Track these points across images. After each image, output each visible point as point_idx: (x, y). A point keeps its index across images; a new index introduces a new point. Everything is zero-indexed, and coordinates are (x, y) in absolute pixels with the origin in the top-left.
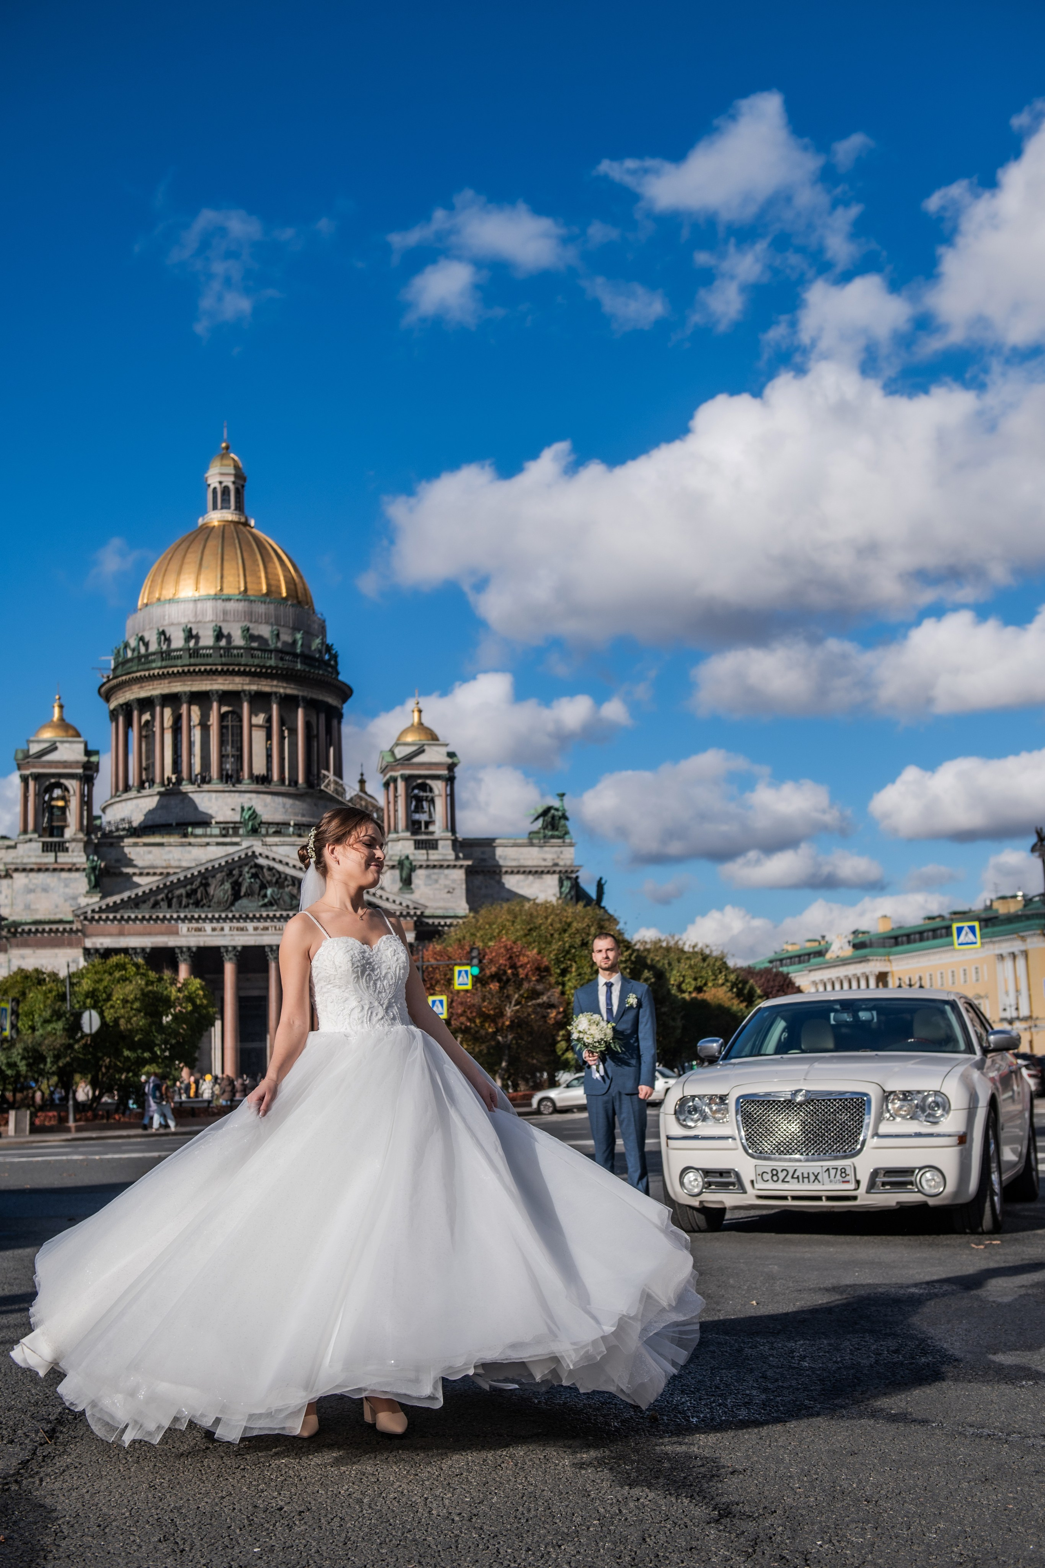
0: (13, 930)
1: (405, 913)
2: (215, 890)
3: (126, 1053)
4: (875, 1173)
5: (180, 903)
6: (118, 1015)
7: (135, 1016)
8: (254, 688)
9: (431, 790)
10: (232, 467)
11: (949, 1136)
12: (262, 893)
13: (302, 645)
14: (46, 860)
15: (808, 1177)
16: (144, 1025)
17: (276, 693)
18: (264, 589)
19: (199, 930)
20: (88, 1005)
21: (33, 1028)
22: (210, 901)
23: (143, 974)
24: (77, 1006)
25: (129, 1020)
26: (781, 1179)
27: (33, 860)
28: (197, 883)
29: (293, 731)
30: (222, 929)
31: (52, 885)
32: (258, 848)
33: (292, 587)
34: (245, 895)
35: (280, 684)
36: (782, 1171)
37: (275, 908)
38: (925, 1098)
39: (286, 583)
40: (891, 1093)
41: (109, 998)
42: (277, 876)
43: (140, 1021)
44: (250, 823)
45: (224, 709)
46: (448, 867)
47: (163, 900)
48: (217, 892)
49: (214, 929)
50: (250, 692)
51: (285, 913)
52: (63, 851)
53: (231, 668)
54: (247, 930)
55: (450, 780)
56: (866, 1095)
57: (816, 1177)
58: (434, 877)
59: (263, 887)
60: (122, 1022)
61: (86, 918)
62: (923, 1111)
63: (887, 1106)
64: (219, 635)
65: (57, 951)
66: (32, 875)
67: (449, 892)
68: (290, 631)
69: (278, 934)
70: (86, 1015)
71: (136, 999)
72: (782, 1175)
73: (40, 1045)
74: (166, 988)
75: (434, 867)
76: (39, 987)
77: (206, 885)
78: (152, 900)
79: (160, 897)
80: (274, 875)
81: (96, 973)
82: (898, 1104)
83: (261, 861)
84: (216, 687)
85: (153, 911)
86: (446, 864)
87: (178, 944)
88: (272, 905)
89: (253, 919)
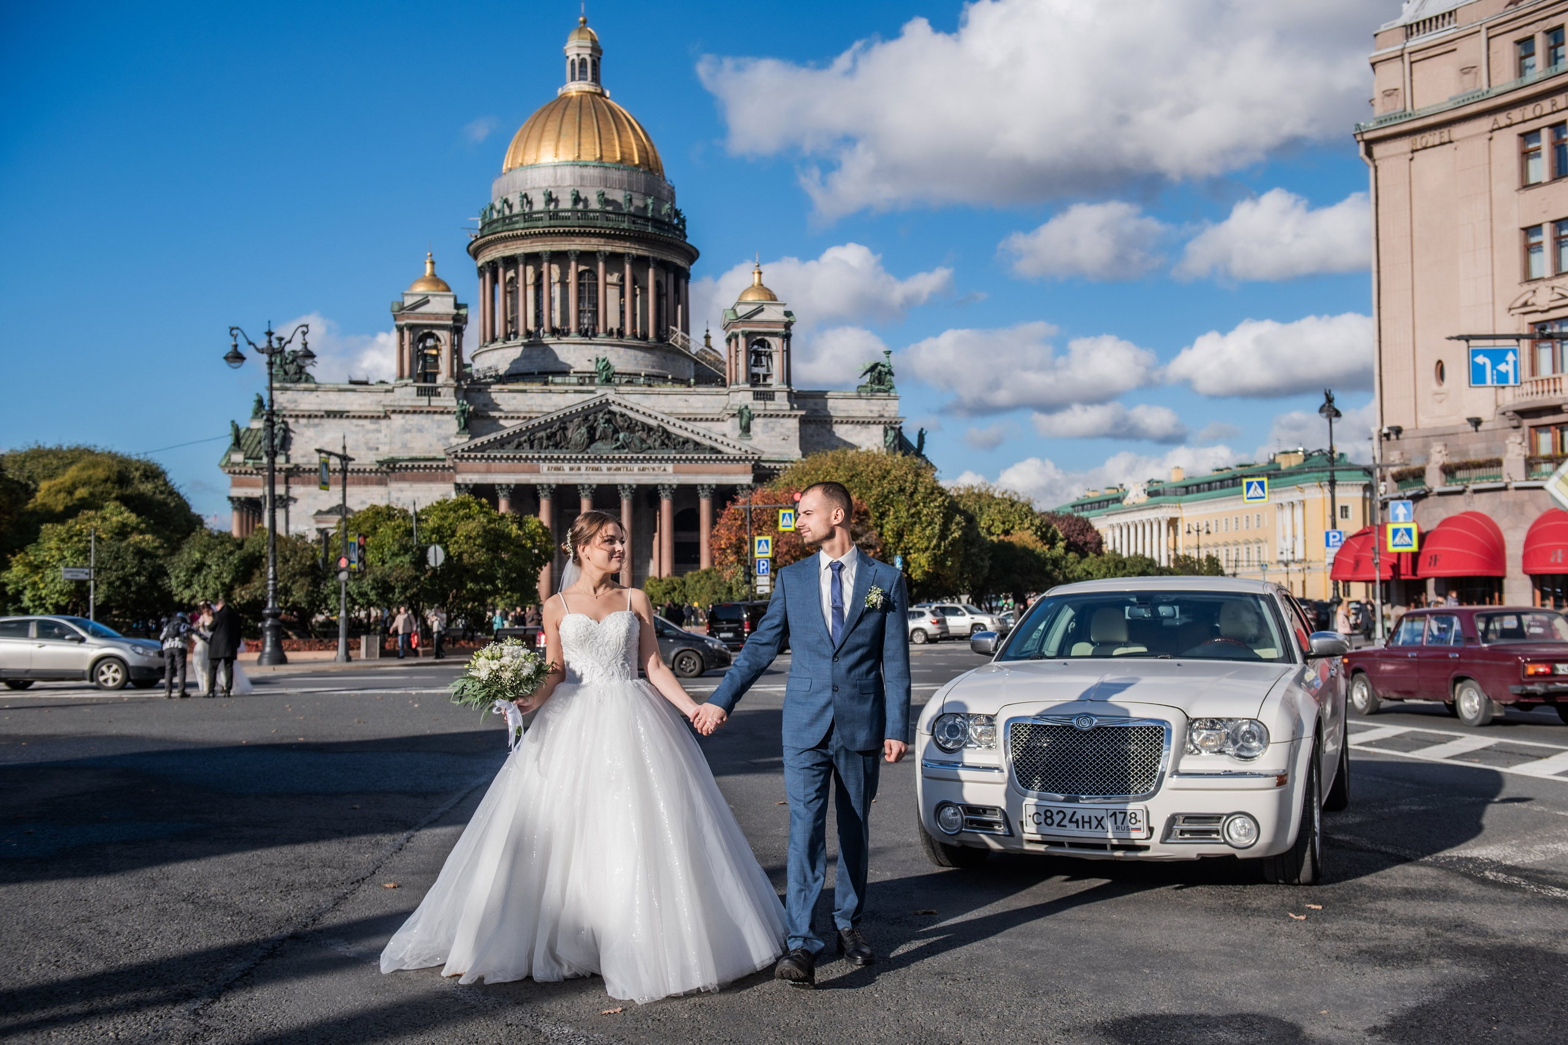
0: (390, 465)
1: (743, 457)
2: (572, 433)
3: (470, 585)
4: (1172, 820)
5: (541, 445)
6: (462, 550)
7: (477, 551)
8: (609, 249)
9: (769, 346)
10: (589, 40)
11: (1266, 776)
12: (615, 437)
13: (653, 210)
14: (420, 403)
15: (1090, 822)
16: (486, 560)
17: (628, 254)
18: (618, 158)
19: (559, 469)
20: (434, 541)
21: (383, 562)
22: (568, 443)
23: (485, 512)
24: (424, 541)
25: (471, 556)
26: (1056, 822)
27: (409, 403)
28: (556, 427)
29: (644, 290)
30: (579, 469)
31: (426, 426)
32: (612, 397)
33: (644, 155)
34: (599, 439)
35: (633, 246)
36: (1058, 813)
37: (626, 451)
38: (1238, 727)
39: (638, 151)
40: (1196, 720)
41: (453, 534)
42: (629, 422)
43: (482, 556)
44: (604, 374)
45: (582, 268)
46: (784, 416)
47: (525, 441)
48: (574, 435)
49: (571, 469)
50: (605, 252)
51: (635, 456)
52: (436, 395)
53: (587, 230)
54: (601, 470)
55: (787, 337)
56: (1163, 722)
57: (1099, 822)
58: (771, 425)
59: (616, 431)
60: (465, 556)
61: (456, 457)
62: (1235, 742)
63: (1191, 735)
64: (577, 199)
65: (431, 485)
66: (408, 416)
67: (783, 439)
68: (642, 196)
69: (629, 475)
70: (431, 549)
71: (478, 535)
72: (1057, 818)
73: (388, 576)
75: (771, 416)
76: (389, 523)
77: (565, 429)
78: (516, 442)
79: (523, 439)
80: (625, 421)
81: (442, 510)
82: (1205, 733)
83: (614, 408)
84: (573, 247)
85: (517, 451)
86: (781, 413)
87: (540, 481)
88: (624, 448)
89: (607, 460)
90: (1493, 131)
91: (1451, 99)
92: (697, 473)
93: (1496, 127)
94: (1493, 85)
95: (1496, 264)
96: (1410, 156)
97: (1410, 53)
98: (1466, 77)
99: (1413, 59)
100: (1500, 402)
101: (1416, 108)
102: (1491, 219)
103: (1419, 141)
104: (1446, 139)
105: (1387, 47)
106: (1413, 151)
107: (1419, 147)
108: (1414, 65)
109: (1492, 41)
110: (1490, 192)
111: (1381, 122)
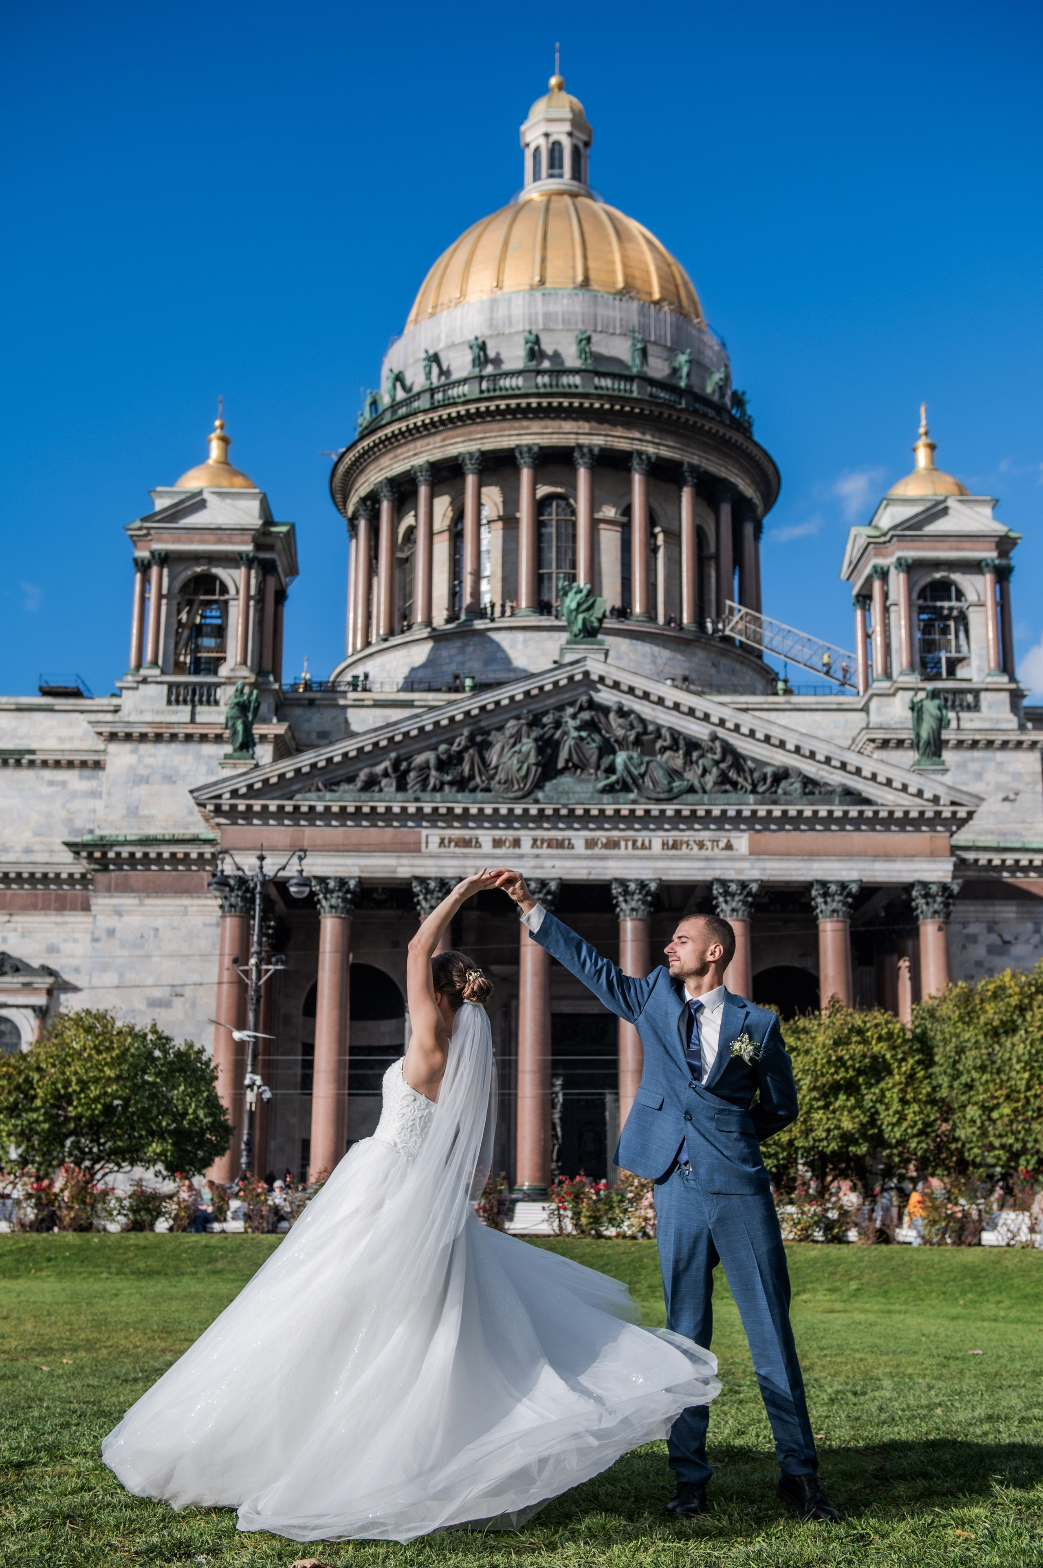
0: (97, 855)
1: (929, 814)
2: (501, 755)
5: (424, 783)
8: (598, 441)
9: (960, 595)
10: (568, 109)
12: (605, 762)
13: (688, 375)
14: (173, 719)
17: (640, 453)
18: (620, 284)
19: (466, 843)
22: (492, 778)
27: (148, 718)
28: (461, 741)
29: (673, 537)
30: (517, 843)
31: (183, 769)
32: (596, 667)
33: (672, 288)
34: (566, 768)
35: (648, 437)
37: (632, 796)
39: (660, 278)
42: (639, 728)
44: (581, 617)
45: (543, 490)
46: (1005, 745)
47: (386, 774)
48: (504, 760)
49: (498, 843)
50: (590, 449)
51: (655, 809)
52: (208, 703)
53: (555, 402)
54: (571, 847)
55: (1002, 575)
58: (974, 767)
59: (607, 748)
61: (218, 810)
64: (535, 352)
65: (186, 901)
66: (145, 748)
67: (1006, 799)
68: (665, 354)
69: (640, 858)
75: (975, 744)
77: (486, 745)
78: (363, 775)
79: (379, 769)
80: (632, 727)
83: (605, 697)
84: (526, 440)
85: (365, 796)
86: (999, 738)
87: (420, 872)
88: (626, 788)
89: (586, 819)
92: (812, 855)
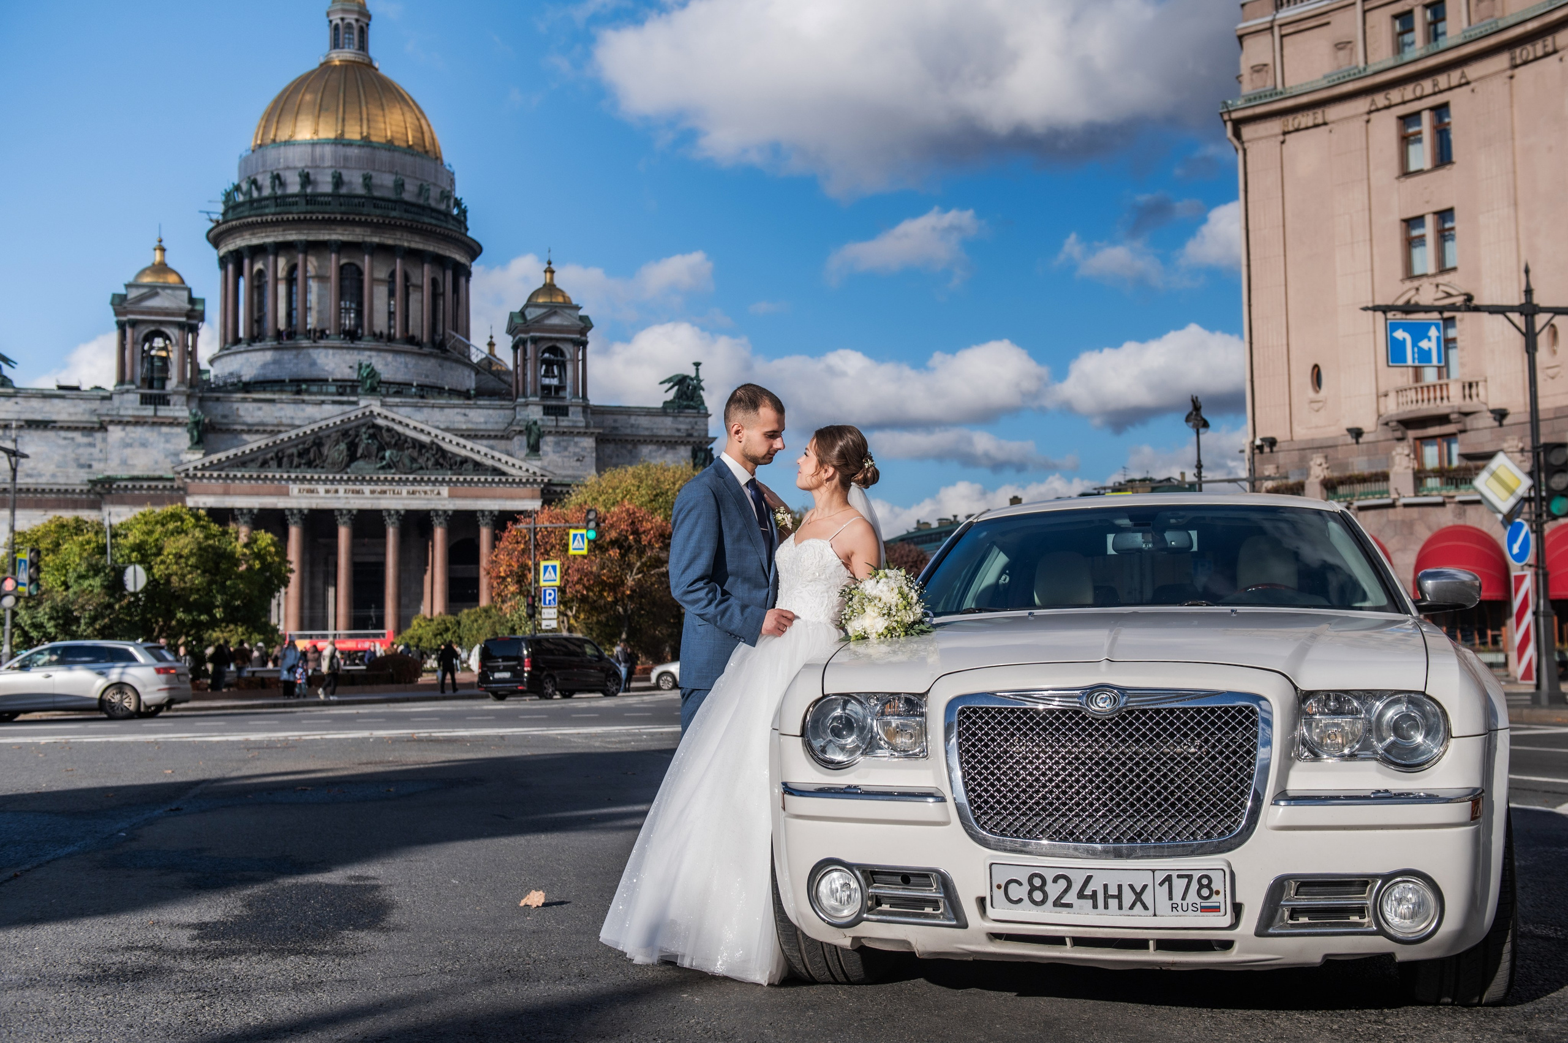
1: (531, 480)
2: (329, 450)
3: (180, 615)
4: (1277, 887)
5: (291, 463)
6: (170, 571)
7: (190, 573)
8: (376, 239)
9: (562, 354)
10: (355, 4)
12: (380, 455)
14: (145, 413)
15: (1119, 895)
16: (201, 583)
17: (399, 246)
19: (312, 491)
20: (133, 560)
21: (66, 586)
22: (324, 461)
23: (203, 527)
24: (120, 560)
25: (183, 577)
26: (1051, 897)
27: (130, 412)
28: (309, 442)
29: (419, 287)
30: (336, 491)
31: (151, 440)
32: (376, 408)
33: (419, 135)
34: (361, 457)
35: (405, 237)
36: (1056, 878)
37: (393, 471)
39: (412, 129)
40: (1311, 694)
41: (159, 551)
42: (397, 437)
43: (196, 579)
44: (369, 382)
45: (343, 261)
46: (579, 434)
47: (272, 459)
48: (332, 452)
49: (327, 491)
50: (371, 243)
51: (404, 477)
52: (164, 404)
53: (351, 218)
54: (363, 493)
55: (582, 344)
56: (1255, 698)
57: (1137, 894)
58: (563, 444)
59: (382, 448)
60: (174, 579)
61: (187, 476)
64: (339, 182)
66: (129, 428)
67: (578, 460)
68: (415, 181)
69: (396, 499)
70: (130, 571)
71: (192, 554)
72: (1054, 889)
73: (72, 603)
74: (231, 543)
75: (564, 433)
76: (75, 538)
77: (320, 445)
78: (260, 460)
79: (269, 456)
80: (393, 437)
81: (146, 523)
82: (1325, 721)
83: (380, 422)
84: (334, 237)
85: (262, 470)
86: (576, 430)
87: (289, 505)
88: (390, 467)
89: (370, 481)
90: (1370, 112)
91: (1325, 77)
92: (477, 497)
93: (1373, 108)
94: (1369, 62)
95: (1376, 258)
96: (1281, 138)
97: (1281, 26)
98: (1341, 54)
99: (1284, 32)
100: (1382, 411)
101: (1287, 85)
102: (1370, 210)
103: (1292, 122)
104: (1320, 120)
105: (1255, 18)
106: (1285, 133)
107: (1291, 128)
108: (1285, 40)
109: (1368, 15)
110: (1369, 179)
111: (1250, 100)
